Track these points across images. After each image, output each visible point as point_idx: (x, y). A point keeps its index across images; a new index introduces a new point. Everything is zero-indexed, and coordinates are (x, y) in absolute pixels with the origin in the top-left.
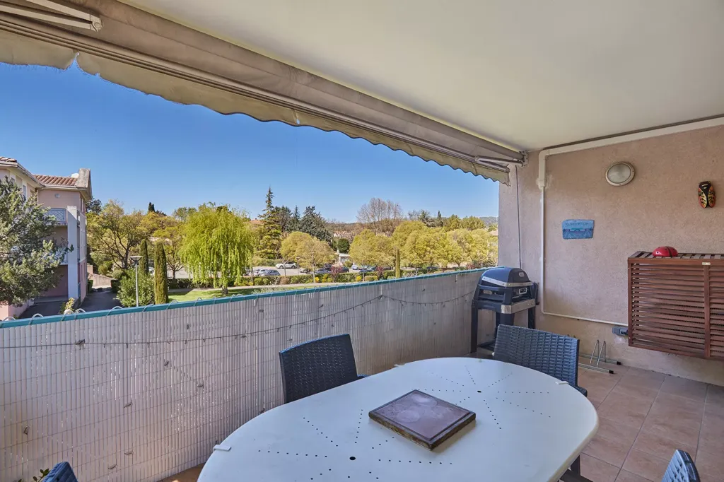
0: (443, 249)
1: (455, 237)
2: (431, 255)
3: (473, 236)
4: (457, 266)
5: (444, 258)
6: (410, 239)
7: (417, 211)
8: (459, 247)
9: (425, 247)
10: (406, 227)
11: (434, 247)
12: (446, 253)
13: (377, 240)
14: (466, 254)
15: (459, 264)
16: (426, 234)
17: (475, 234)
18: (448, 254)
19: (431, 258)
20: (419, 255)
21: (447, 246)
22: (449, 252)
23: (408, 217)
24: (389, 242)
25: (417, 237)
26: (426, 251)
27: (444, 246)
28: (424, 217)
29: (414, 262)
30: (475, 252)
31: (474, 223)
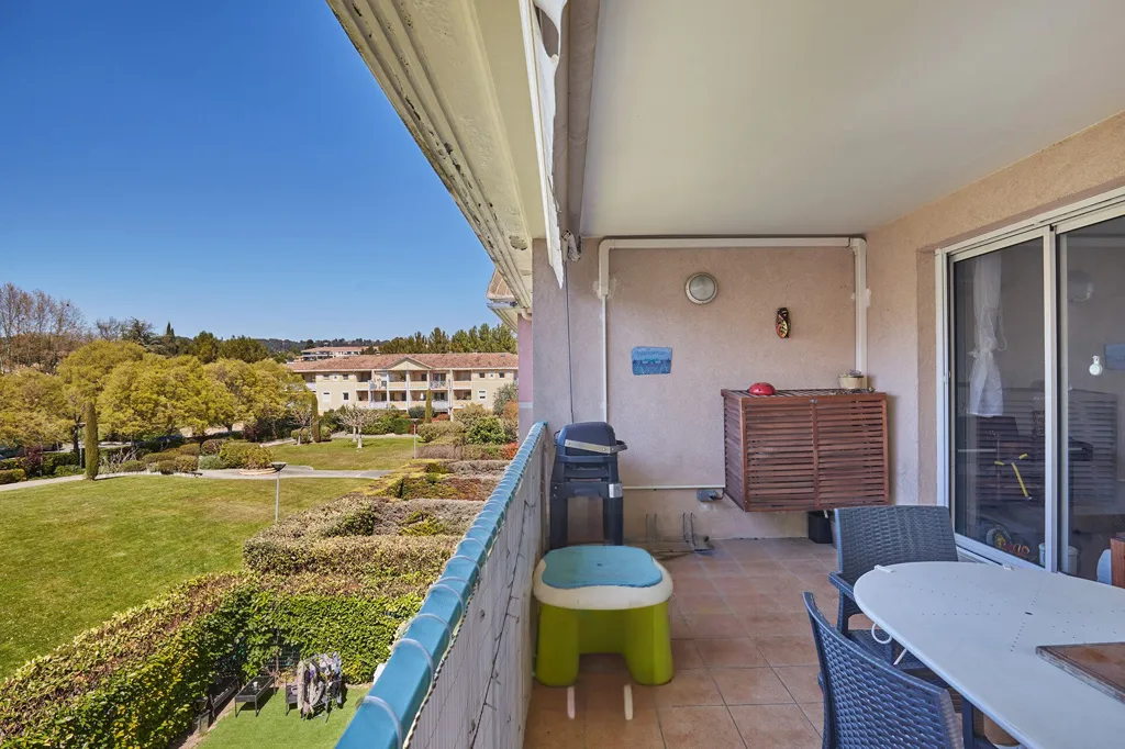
0: (196, 398)
1: (221, 375)
2: (168, 412)
3: (258, 372)
4: (225, 430)
5: (200, 417)
6: (115, 379)
7: (120, 319)
8: (229, 396)
9: (155, 396)
10: (97, 353)
11: (174, 396)
12: (204, 406)
13: (19, 385)
14: (243, 408)
15: (229, 427)
16: (151, 371)
17: (260, 370)
18: (208, 409)
19: (170, 418)
20: (141, 414)
21: (204, 393)
22: (210, 405)
23: (96, 331)
24: (55, 387)
25: (133, 377)
26: (157, 404)
27: (198, 393)
28: (138, 333)
29: (128, 430)
30: (263, 401)
31: (247, 349)
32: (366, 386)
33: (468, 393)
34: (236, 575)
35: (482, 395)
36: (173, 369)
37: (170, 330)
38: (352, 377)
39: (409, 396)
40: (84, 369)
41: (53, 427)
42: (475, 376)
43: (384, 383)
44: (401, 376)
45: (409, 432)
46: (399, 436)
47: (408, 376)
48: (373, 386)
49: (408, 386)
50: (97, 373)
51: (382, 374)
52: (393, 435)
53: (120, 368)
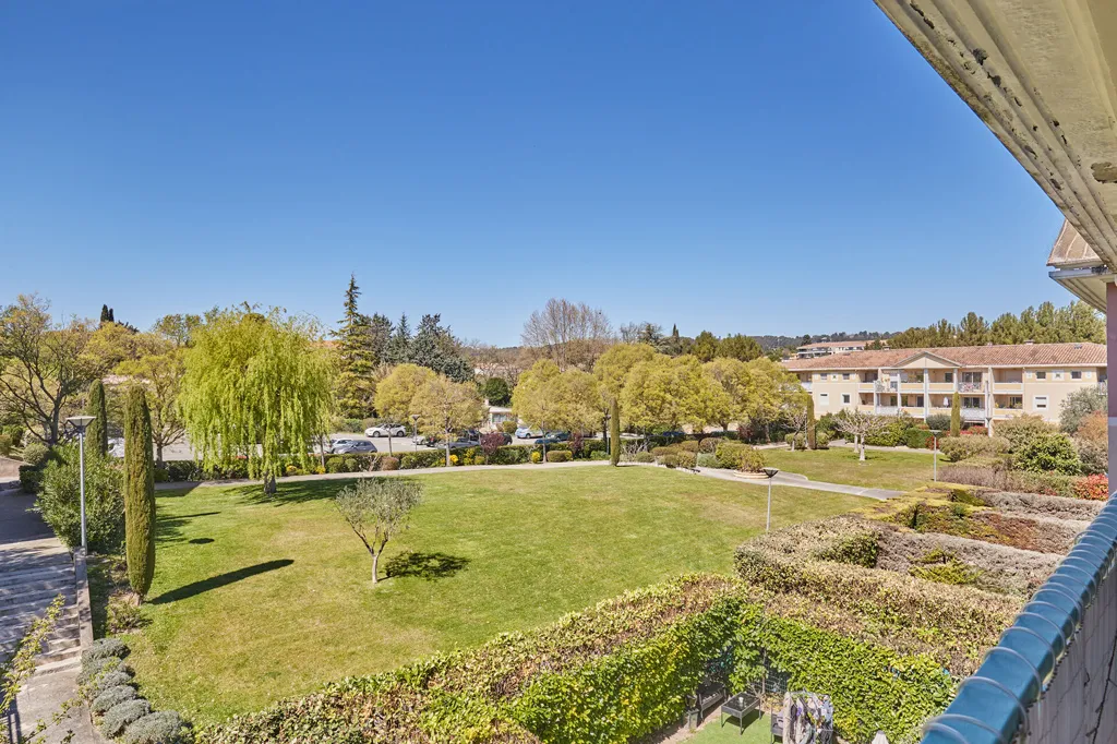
0: (696, 397)
1: (718, 375)
2: (673, 409)
3: (752, 371)
4: (721, 429)
5: (699, 415)
6: (631, 378)
7: (637, 324)
8: (724, 395)
9: (662, 394)
10: (620, 355)
11: (678, 394)
12: (703, 405)
13: (569, 381)
14: (738, 407)
15: (725, 426)
16: (665, 369)
17: (753, 368)
18: (706, 407)
19: (674, 415)
20: (652, 409)
21: (702, 391)
22: (708, 403)
23: (620, 335)
24: (592, 384)
25: (645, 376)
26: (664, 401)
27: (697, 392)
28: (650, 335)
29: (641, 424)
30: (756, 402)
31: (743, 347)
32: (871, 388)
33: (1018, 399)
34: (726, 580)
35: (1042, 402)
36: (678, 367)
37: (675, 332)
38: (854, 377)
39: (927, 401)
40: (612, 368)
41: (591, 417)
42: (1027, 376)
43: (894, 384)
44: (918, 376)
45: (927, 447)
46: (913, 450)
47: (926, 376)
48: (880, 387)
49: (926, 388)
50: (620, 372)
51: (890, 372)
52: (905, 448)
53: (637, 367)
